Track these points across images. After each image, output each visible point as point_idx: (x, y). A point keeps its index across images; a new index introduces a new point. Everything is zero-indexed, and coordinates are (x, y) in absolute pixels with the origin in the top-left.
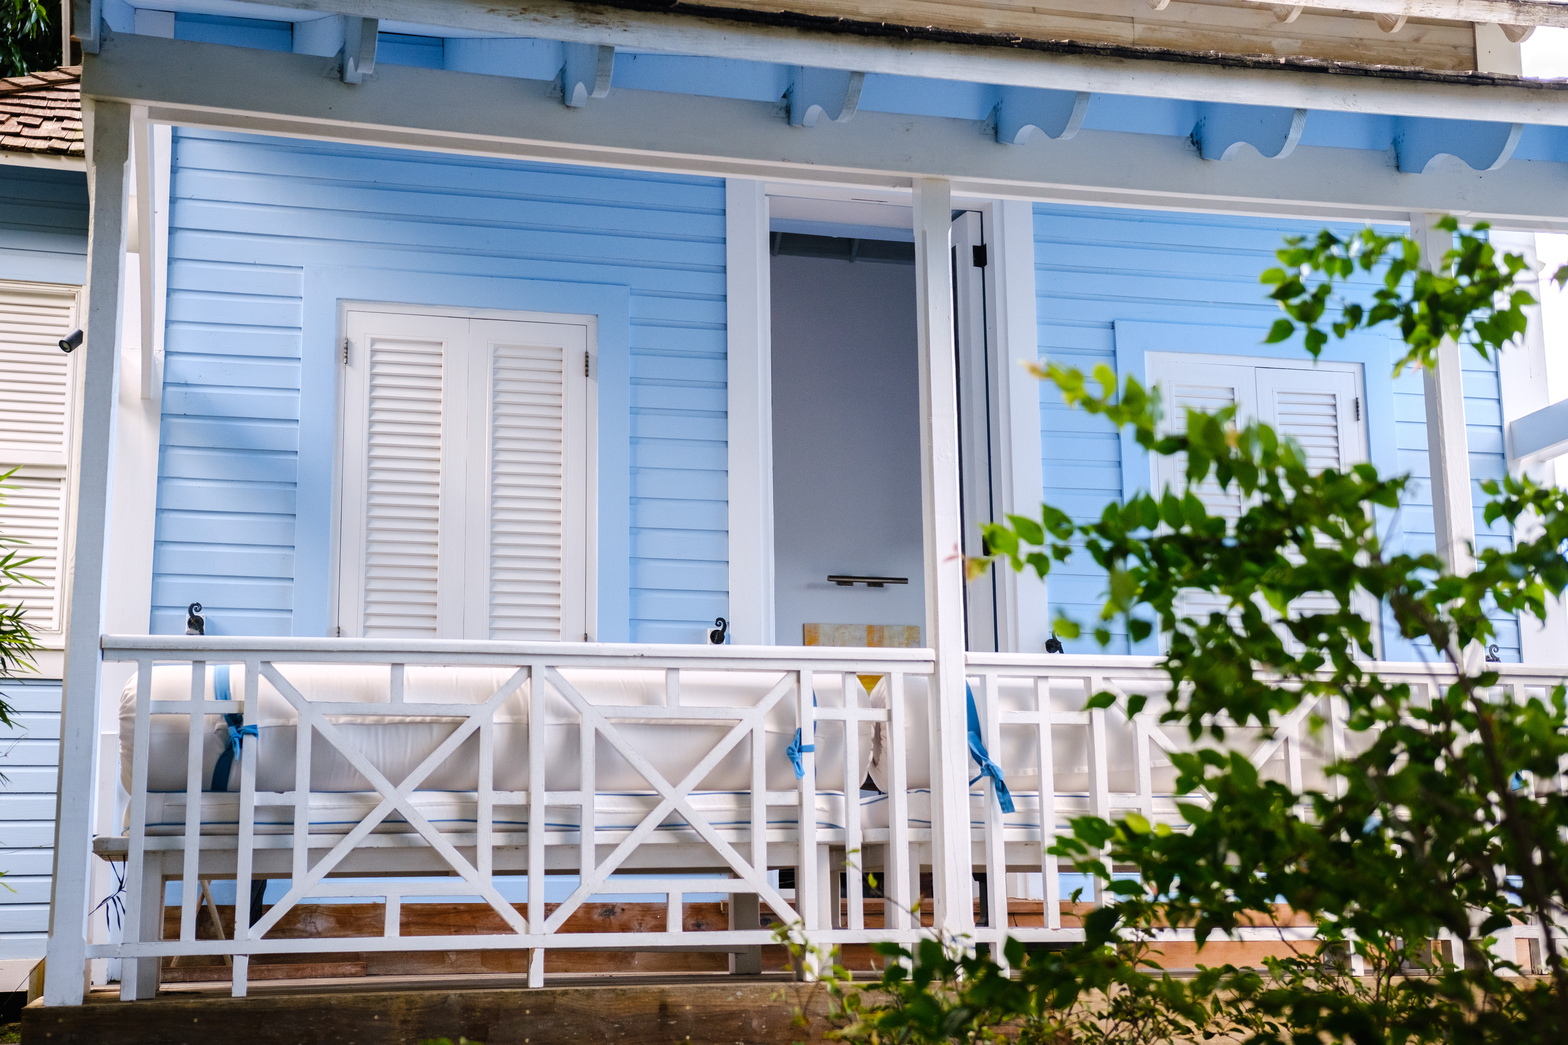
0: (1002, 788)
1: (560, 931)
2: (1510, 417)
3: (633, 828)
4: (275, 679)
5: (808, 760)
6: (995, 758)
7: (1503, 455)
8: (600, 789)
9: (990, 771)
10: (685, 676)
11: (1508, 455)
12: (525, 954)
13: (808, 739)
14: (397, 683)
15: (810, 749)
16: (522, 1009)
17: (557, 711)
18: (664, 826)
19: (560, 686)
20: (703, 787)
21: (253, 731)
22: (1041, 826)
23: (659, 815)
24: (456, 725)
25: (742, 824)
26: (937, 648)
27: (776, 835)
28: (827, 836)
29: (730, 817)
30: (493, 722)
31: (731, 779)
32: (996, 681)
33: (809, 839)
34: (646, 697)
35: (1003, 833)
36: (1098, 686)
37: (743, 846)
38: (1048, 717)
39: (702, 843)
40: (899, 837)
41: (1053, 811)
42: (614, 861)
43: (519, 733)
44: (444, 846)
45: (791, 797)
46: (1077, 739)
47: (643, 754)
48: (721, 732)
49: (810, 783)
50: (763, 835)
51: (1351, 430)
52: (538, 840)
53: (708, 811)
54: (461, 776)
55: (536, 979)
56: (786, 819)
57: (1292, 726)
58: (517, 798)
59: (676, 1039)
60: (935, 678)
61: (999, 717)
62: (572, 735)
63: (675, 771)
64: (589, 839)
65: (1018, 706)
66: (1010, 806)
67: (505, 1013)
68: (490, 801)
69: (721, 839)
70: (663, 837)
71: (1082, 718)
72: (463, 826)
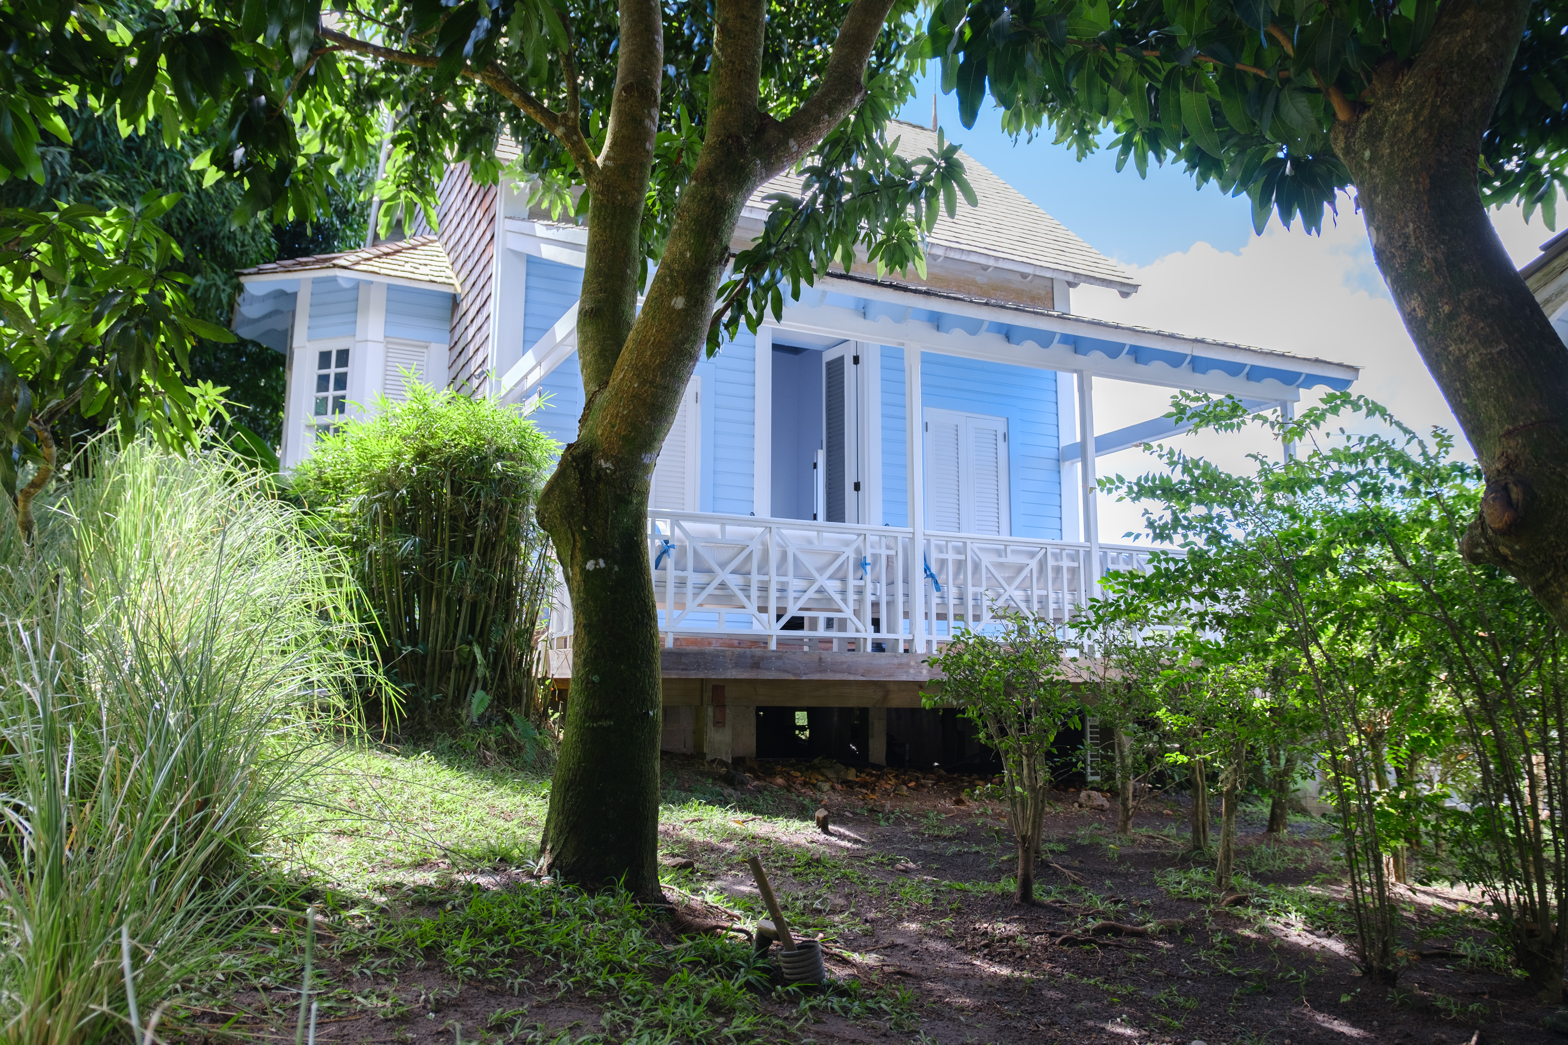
0: (936, 583)
1: (782, 629)
2: (1063, 444)
3: (805, 592)
4: (681, 528)
5: (868, 568)
6: (934, 570)
7: (1059, 459)
8: (795, 577)
9: (932, 576)
10: (825, 534)
11: (1062, 461)
13: (869, 561)
14: (723, 531)
15: (869, 564)
17: (779, 545)
18: (818, 592)
19: (781, 536)
20: (830, 578)
21: (673, 546)
22: (948, 598)
23: (815, 587)
24: (743, 549)
25: (843, 592)
26: (914, 528)
27: (856, 597)
28: (873, 598)
29: (838, 589)
30: (756, 548)
31: (840, 575)
32: (933, 542)
33: (869, 599)
34: (810, 541)
35: (935, 600)
36: (969, 545)
37: (845, 600)
38: (951, 556)
39: (830, 599)
40: (900, 599)
41: (952, 592)
42: (800, 604)
43: (766, 553)
44: (741, 595)
45: (862, 583)
46: (960, 565)
47: (810, 563)
48: (837, 556)
49: (868, 578)
50: (852, 596)
51: (1002, 446)
52: (773, 594)
53: (832, 587)
54: (746, 569)
55: (773, 646)
56: (860, 592)
57: (1034, 564)
58: (766, 578)
59: (824, 671)
60: (912, 539)
61: (934, 555)
62: (784, 555)
63: (821, 570)
64: (791, 595)
65: (941, 552)
66: (938, 589)
67: (762, 658)
68: (755, 579)
69: (837, 598)
70: (817, 596)
71: (962, 557)
72: (746, 588)
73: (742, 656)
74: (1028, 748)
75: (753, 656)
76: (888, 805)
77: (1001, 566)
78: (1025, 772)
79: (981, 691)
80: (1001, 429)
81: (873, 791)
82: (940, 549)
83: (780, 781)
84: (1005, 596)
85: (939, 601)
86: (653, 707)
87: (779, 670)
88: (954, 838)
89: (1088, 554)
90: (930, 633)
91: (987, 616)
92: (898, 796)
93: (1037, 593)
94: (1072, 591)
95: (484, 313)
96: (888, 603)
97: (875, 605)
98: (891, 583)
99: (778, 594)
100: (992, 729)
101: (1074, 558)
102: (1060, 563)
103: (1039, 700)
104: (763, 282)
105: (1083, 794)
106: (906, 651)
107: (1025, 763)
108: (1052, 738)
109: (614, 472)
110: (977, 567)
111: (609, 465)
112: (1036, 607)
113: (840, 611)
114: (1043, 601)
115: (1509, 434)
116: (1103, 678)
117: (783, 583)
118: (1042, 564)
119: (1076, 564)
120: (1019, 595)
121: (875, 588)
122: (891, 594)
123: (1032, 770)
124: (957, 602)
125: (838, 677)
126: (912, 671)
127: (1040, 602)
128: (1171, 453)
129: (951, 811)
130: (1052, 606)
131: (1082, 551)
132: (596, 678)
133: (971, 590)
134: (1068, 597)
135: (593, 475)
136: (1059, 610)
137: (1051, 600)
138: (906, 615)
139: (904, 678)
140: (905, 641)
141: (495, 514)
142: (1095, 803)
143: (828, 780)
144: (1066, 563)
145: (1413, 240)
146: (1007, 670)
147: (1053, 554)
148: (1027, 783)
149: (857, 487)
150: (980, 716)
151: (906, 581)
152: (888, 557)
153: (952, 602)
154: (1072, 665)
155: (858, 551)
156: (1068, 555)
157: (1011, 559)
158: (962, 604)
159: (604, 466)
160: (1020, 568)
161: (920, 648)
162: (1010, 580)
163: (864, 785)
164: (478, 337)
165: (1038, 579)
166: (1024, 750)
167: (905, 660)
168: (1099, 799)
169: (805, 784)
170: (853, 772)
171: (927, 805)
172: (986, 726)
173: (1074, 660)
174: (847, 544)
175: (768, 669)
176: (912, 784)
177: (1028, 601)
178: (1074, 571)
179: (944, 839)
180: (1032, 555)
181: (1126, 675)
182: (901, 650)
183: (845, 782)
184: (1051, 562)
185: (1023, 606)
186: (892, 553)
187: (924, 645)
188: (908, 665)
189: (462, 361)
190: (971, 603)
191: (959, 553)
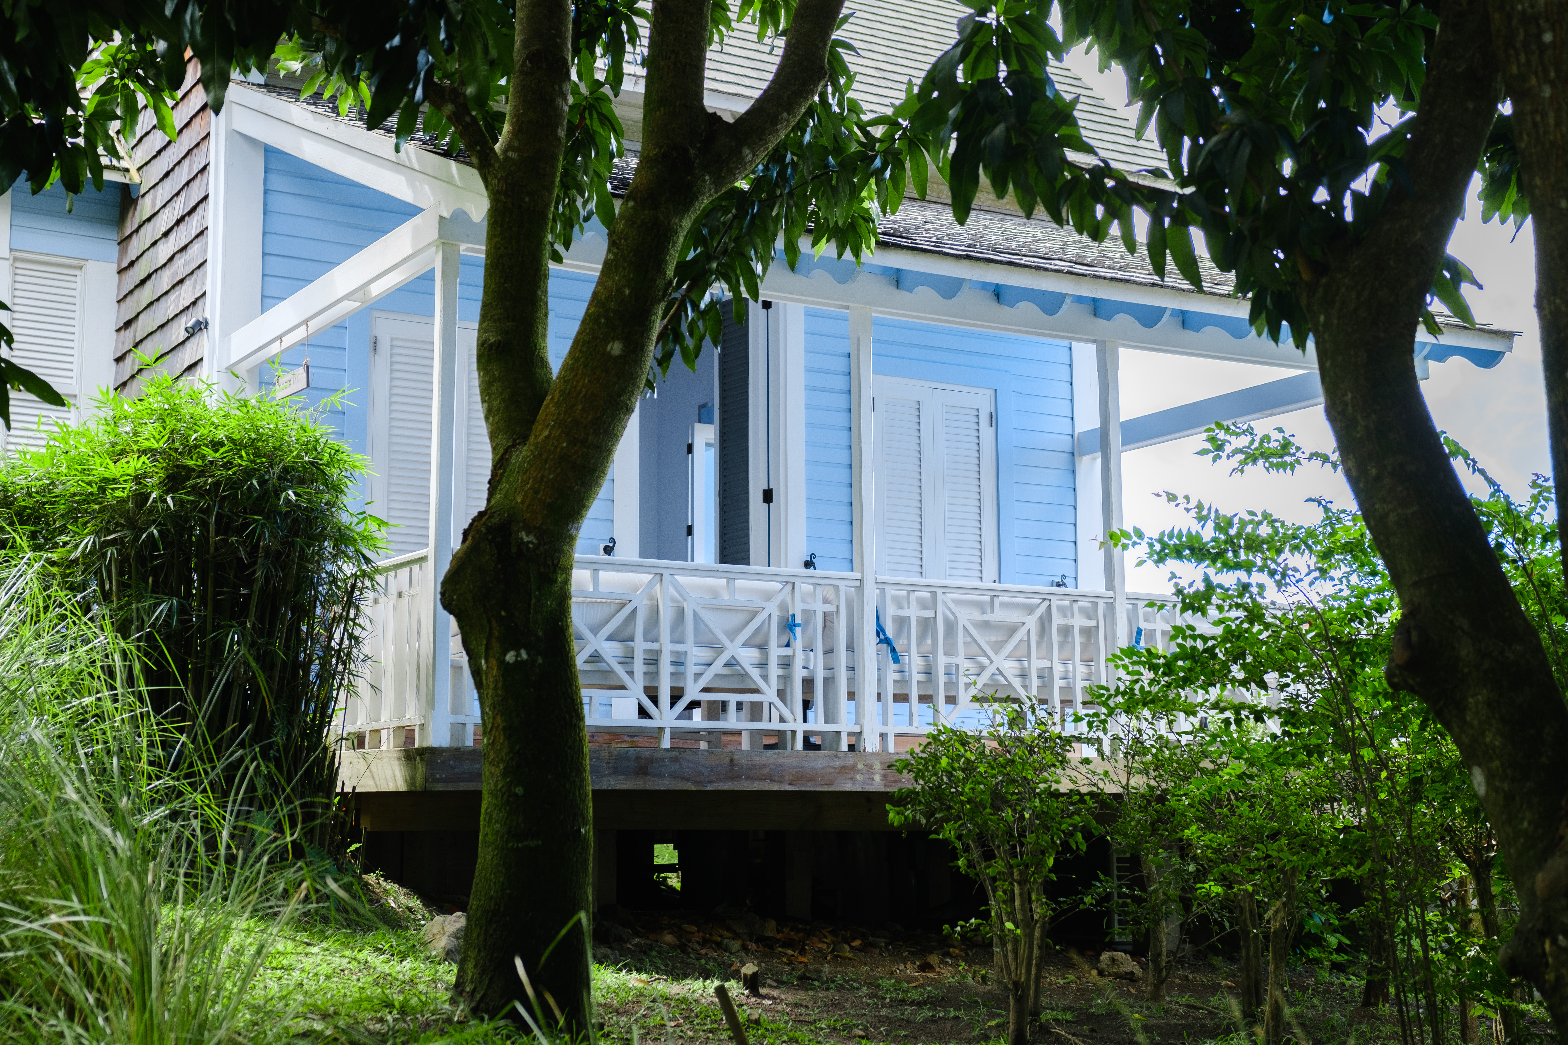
0: (893, 650)
1: (677, 718)
2: (1078, 430)
3: (710, 665)
5: (798, 631)
6: (890, 633)
7: (1073, 454)
8: (697, 644)
9: (887, 641)
10: (738, 583)
11: (1076, 454)
12: (661, 729)
13: (798, 620)
14: (596, 580)
15: (799, 625)
16: (664, 759)
17: (673, 600)
18: (727, 665)
19: (677, 587)
20: (745, 645)
22: (910, 672)
23: (724, 658)
24: (623, 606)
25: (763, 665)
26: (862, 573)
27: (780, 672)
28: (805, 673)
29: (756, 661)
30: (642, 604)
31: (758, 640)
32: (891, 592)
33: (799, 674)
34: (714, 593)
35: (892, 676)
36: (940, 597)
37: (765, 677)
38: (914, 613)
39: (746, 675)
40: (843, 675)
41: (916, 663)
42: (703, 682)
43: (654, 613)
44: (620, 671)
45: (788, 652)
46: (926, 625)
47: (717, 624)
48: (754, 614)
49: (798, 644)
50: (775, 671)
51: (987, 433)
52: (665, 669)
53: (748, 657)
54: (626, 633)
55: (666, 743)
56: (786, 664)
57: (1032, 622)
58: (655, 646)
59: (738, 777)
60: (860, 589)
61: (891, 612)
62: (680, 614)
63: (732, 635)
64: (691, 670)
65: (900, 606)
66: (896, 660)
67: (651, 761)
68: (640, 646)
69: (754, 673)
70: (726, 671)
71: (930, 614)
72: (627, 660)
73: (622, 757)
74: (1021, 873)
75: (638, 758)
76: (826, 969)
77: (986, 626)
78: (1017, 903)
79: (963, 803)
80: (986, 408)
81: (802, 952)
82: (899, 605)
83: (669, 938)
84: (992, 669)
85: (897, 676)
86: (585, 824)
87: (674, 776)
88: (925, 1003)
89: (1111, 607)
90: (885, 722)
91: (964, 697)
92: (837, 958)
93: (1036, 664)
94: (1088, 661)
95: (193, 226)
96: (826, 680)
97: (808, 683)
98: (829, 651)
99: (671, 669)
100: (976, 854)
101: (1091, 613)
102: (1070, 622)
103: (1036, 815)
104: (702, 306)
105: (1105, 956)
106: (851, 747)
107: (1017, 892)
108: (1051, 862)
109: (537, 546)
110: (951, 628)
111: (531, 538)
112: (1035, 683)
113: (757, 691)
114: (1045, 676)
115: (1415, 584)
116: (1126, 787)
117: (677, 653)
118: (1044, 623)
119: (1092, 623)
120: (1010, 668)
121: (807, 659)
122: (829, 668)
123: (1027, 899)
124: (922, 677)
125: (757, 786)
126: (859, 777)
127: (1040, 677)
128: (1200, 506)
129: (915, 979)
130: (1058, 683)
131: (1101, 602)
132: (519, 790)
133: (942, 661)
134: (1081, 670)
135: (514, 550)
136: (1068, 689)
137: (1057, 674)
138: (851, 696)
139: (848, 787)
140: (850, 734)
141: (279, 559)
142: (1123, 969)
143: (736, 936)
144: (1078, 621)
145: (1350, 408)
146: (994, 776)
147: (1061, 609)
148: (1019, 916)
149: (768, 496)
150: (959, 837)
151: (850, 648)
152: (825, 614)
153: (916, 677)
154: (1083, 769)
155: (783, 607)
156: (1082, 610)
157: (1000, 616)
158: (929, 681)
159: (526, 539)
160: (1012, 630)
161: (871, 744)
162: (998, 647)
163: (788, 944)
164: (180, 261)
165: (1038, 643)
166: (1016, 875)
167: (849, 762)
168: (1128, 964)
169: (704, 943)
170: (772, 924)
171: (880, 972)
172: (967, 849)
173: (1086, 761)
174: (768, 596)
175: (660, 776)
176: (857, 943)
177: (1024, 675)
178: (1089, 633)
179: (912, 1003)
180: (1030, 609)
181: (1153, 783)
182: (844, 747)
183: (761, 940)
184: (1057, 620)
185: (1016, 683)
186: (831, 608)
187: (877, 739)
188: (854, 768)
189: (147, 294)
190: (942, 679)
191: (925, 607)
